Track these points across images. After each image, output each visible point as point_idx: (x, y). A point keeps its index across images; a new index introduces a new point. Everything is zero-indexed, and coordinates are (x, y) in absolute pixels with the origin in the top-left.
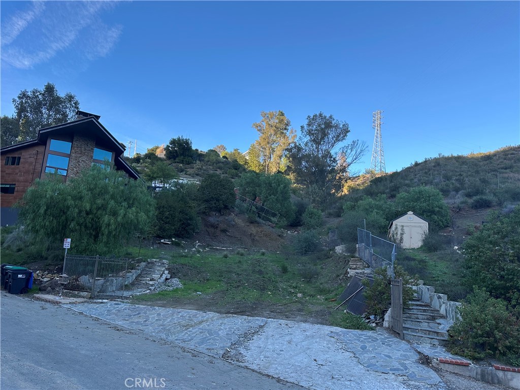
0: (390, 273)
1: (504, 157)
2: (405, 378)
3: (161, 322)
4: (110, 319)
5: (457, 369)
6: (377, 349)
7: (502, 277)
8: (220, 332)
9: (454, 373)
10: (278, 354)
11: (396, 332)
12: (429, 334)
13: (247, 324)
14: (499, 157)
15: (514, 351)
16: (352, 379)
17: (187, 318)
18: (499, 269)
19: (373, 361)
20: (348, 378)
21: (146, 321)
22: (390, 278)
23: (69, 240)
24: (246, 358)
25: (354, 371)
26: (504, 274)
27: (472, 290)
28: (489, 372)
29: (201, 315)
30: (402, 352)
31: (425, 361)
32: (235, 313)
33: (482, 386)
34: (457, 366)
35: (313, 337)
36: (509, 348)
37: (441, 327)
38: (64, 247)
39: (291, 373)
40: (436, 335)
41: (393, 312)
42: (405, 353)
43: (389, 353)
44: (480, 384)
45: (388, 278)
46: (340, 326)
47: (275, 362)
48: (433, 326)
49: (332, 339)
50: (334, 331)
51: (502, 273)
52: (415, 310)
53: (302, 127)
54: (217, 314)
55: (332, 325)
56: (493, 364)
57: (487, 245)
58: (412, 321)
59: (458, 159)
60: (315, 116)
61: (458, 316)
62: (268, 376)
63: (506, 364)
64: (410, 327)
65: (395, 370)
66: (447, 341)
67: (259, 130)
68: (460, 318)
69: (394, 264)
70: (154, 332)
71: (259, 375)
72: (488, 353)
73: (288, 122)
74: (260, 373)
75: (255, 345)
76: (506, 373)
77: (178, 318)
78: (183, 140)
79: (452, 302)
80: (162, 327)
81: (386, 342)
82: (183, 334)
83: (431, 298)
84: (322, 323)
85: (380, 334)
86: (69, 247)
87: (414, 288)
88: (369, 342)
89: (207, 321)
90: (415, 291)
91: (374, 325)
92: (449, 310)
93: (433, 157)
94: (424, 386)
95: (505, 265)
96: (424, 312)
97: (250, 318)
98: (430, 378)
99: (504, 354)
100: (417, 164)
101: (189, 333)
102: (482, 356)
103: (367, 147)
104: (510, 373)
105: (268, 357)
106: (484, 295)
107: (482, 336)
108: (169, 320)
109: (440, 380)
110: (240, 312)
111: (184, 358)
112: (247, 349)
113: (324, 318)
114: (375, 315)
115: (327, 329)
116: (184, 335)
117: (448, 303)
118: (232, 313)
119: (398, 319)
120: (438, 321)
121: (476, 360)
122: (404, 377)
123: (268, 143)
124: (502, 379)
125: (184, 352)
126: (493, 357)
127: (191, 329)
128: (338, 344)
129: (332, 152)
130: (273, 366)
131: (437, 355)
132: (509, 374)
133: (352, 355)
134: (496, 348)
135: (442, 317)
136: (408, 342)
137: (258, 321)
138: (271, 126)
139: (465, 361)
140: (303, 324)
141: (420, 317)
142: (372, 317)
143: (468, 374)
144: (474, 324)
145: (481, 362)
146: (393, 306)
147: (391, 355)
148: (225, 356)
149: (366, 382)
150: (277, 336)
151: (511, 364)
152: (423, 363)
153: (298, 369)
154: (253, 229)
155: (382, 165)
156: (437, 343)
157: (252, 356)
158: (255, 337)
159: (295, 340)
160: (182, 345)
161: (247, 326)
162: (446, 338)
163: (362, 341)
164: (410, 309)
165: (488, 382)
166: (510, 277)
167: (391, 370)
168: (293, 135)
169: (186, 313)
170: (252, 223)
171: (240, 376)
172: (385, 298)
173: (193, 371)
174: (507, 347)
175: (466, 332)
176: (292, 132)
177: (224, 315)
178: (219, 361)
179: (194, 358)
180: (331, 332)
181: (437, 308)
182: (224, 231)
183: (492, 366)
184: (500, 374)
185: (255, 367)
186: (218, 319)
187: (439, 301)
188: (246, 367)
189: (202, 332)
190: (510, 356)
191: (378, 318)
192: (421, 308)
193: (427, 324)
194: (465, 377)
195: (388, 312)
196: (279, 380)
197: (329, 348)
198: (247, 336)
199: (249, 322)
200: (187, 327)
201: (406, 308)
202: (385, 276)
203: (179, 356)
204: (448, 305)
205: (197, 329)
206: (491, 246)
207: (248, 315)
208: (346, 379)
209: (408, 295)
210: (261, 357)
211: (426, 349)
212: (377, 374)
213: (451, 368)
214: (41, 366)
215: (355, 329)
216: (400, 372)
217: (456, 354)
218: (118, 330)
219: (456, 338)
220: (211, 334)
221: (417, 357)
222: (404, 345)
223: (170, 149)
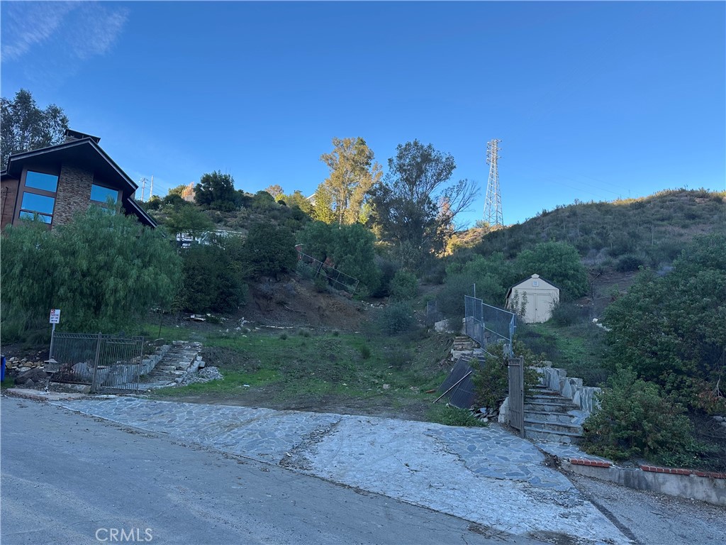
0: (508, 350)
1: (660, 204)
2: (527, 484)
3: (193, 422)
4: (119, 420)
5: (594, 472)
6: (489, 450)
7: (654, 353)
8: (276, 433)
9: (590, 477)
10: (357, 459)
11: (514, 428)
12: (558, 430)
13: (314, 422)
14: (654, 205)
15: (668, 448)
16: (457, 487)
17: (230, 416)
18: (650, 343)
19: (484, 465)
20: (451, 486)
21: (171, 421)
22: (507, 358)
23: (58, 312)
24: (313, 464)
25: (459, 477)
26: (657, 349)
27: (615, 370)
28: (636, 475)
29: (249, 412)
30: (522, 453)
31: (553, 462)
32: (298, 409)
33: (625, 492)
34: (593, 468)
35: (404, 436)
36: (662, 444)
37: (573, 420)
38: (51, 322)
39: (375, 481)
40: (567, 430)
41: (511, 402)
42: (526, 454)
43: (505, 454)
44: (624, 490)
45: (504, 359)
46: (441, 422)
47: (353, 469)
48: (563, 419)
49: (430, 438)
50: (432, 428)
51: (654, 348)
52: (540, 400)
53: (390, 161)
54: (273, 411)
55: (429, 421)
56: (640, 464)
57: (635, 312)
58: (536, 413)
59: (601, 206)
60: (409, 145)
61: (597, 404)
62: (344, 486)
63: (657, 465)
64: (533, 421)
65: (513, 474)
66: (581, 437)
67: (330, 165)
68: (599, 407)
69: (513, 338)
70: (183, 435)
71: (331, 485)
72: (635, 451)
73: (370, 153)
74: (332, 482)
75: (326, 447)
76: (657, 475)
77: (218, 416)
78: (221, 176)
79: (589, 388)
80: (194, 428)
81: (502, 441)
82: (224, 437)
83: (562, 384)
84: (415, 419)
85: (493, 431)
86: (58, 322)
87: (539, 370)
88: (479, 441)
89: (258, 419)
90: (540, 375)
91: (486, 420)
92: (585, 397)
93: (567, 204)
94: (550, 494)
95: (658, 338)
96: (552, 402)
97: (317, 414)
98: (558, 484)
99: (654, 451)
100: (545, 214)
101: (233, 435)
102: (627, 454)
103: (479, 189)
104: (661, 475)
105: (343, 463)
106: (629, 375)
107: (626, 428)
108: (204, 419)
109: (571, 485)
110: (305, 407)
111: (226, 466)
112: (314, 453)
113: (418, 413)
114: (487, 407)
115: (423, 426)
116: (226, 438)
117: (584, 389)
118: (293, 409)
119: (517, 411)
120: (570, 413)
121: (619, 460)
122: (524, 483)
123: (343, 183)
124: (652, 482)
125: (227, 458)
126: (640, 455)
127: (236, 430)
128: (437, 444)
129: (432, 196)
130: (351, 473)
131: (568, 455)
132: (661, 477)
133: (457, 458)
134: (645, 445)
135: (576, 408)
136: (531, 440)
137: (330, 417)
138: (347, 159)
139: (604, 461)
140: (392, 421)
141: (547, 408)
142: (483, 410)
143: (608, 478)
144: (616, 413)
145: (626, 463)
146: (511, 394)
147: (507, 456)
148: (284, 463)
149: (474, 490)
150: (355, 436)
151: (664, 464)
152: (549, 466)
153: (384, 476)
154: (322, 300)
155: (499, 214)
156: (568, 440)
157: (321, 461)
158: (326, 437)
159: (379, 441)
160: (222, 450)
161: (314, 425)
162: (581, 434)
163: (470, 440)
164: (533, 398)
165: (633, 488)
166: (665, 353)
167: (508, 475)
168: (377, 172)
169: (229, 410)
170: (320, 292)
171: (305, 486)
172: (501, 383)
173: (239, 481)
174: (658, 442)
175: (606, 424)
176: (376, 168)
177: (283, 412)
178: (276, 469)
179: (241, 465)
180: (429, 429)
181: (570, 396)
182: (282, 304)
183: (639, 467)
184: (649, 477)
185: (324, 475)
186: (274, 416)
187: (572, 387)
188: (314, 476)
189: (252, 434)
190: (662, 453)
191: (491, 411)
192: (548, 397)
193: (556, 417)
194: (604, 482)
195: (505, 402)
196: (358, 491)
197: (425, 450)
198: (314, 437)
199: (317, 419)
200: (230, 427)
201: (528, 397)
202: (500, 356)
203: (218, 463)
204: (584, 392)
205: (244, 430)
206: (641, 313)
207: (315, 411)
208: (448, 488)
209: (530, 378)
210: (333, 462)
211: (554, 448)
212: (489, 480)
213: (586, 471)
214: (22, 477)
215: (460, 425)
216: (520, 477)
217: (593, 453)
218: (132, 432)
219: (593, 432)
220: (263, 435)
221: (542, 458)
222: (525, 444)
223: (202, 188)
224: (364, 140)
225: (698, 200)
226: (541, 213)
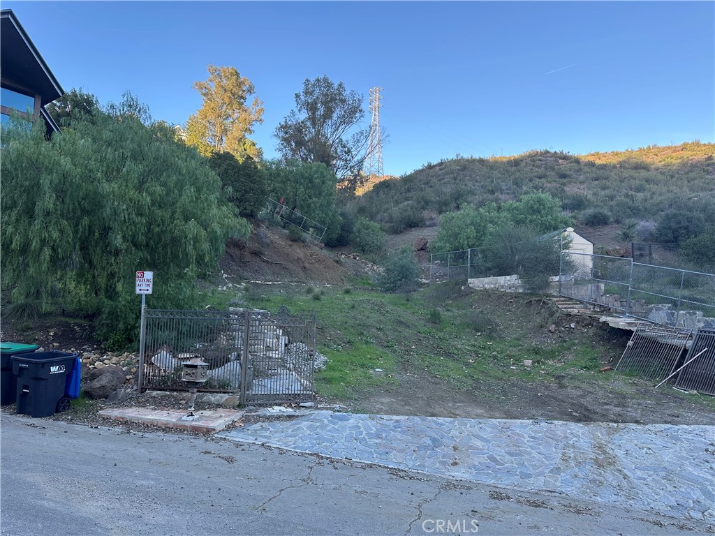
1: (532, 163)
14: (526, 163)
23: (149, 275)
38: (138, 292)
53: (297, 96)
59: (481, 161)
60: (318, 80)
67: (205, 95)
73: (250, 87)
78: (81, 96)
86: (150, 292)
93: (450, 158)
100: (430, 167)
123: (219, 116)
138: (225, 91)
154: (298, 250)
155: (380, 164)
168: (258, 108)
170: (294, 241)
176: (256, 104)
182: (256, 254)
223: (57, 109)
224: (238, 71)
225: (560, 161)
226: (426, 165)
